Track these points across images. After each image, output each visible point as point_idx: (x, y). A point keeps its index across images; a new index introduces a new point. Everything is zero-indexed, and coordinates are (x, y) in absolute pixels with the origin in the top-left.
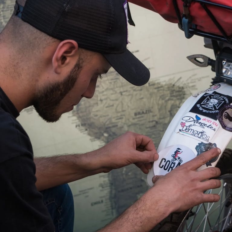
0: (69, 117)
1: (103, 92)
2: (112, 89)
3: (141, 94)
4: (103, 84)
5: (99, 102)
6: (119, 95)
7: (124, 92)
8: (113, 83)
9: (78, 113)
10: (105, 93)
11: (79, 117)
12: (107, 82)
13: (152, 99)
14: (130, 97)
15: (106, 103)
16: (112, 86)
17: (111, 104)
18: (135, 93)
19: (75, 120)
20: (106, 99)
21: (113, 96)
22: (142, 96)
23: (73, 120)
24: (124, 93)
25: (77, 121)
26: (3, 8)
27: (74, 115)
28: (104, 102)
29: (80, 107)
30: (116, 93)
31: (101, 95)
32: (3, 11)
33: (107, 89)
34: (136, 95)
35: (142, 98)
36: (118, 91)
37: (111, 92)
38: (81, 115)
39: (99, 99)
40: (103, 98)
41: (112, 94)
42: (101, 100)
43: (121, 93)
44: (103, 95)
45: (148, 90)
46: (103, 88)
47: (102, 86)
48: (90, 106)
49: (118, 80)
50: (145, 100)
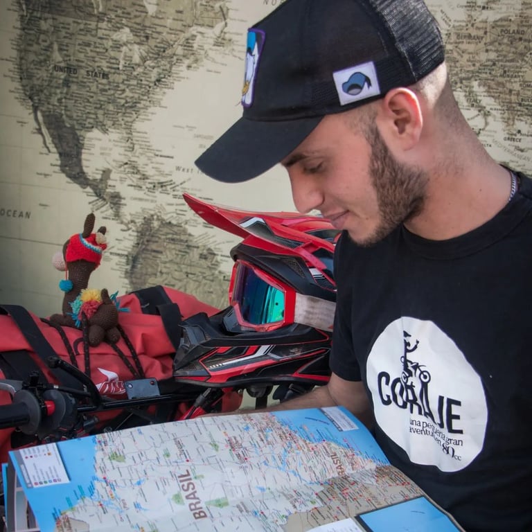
0: (120, 277)
1: (165, 263)
2: (177, 264)
3: (211, 287)
4: (168, 253)
5: (158, 274)
6: (185, 276)
7: (192, 274)
8: (180, 256)
9: (131, 277)
10: (168, 265)
11: (132, 283)
12: (174, 252)
13: (223, 299)
14: (197, 283)
15: (166, 279)
16: (178, 260)
17: (172, 283)
18: (204, 281)
19: (126, 284)
20: (167, 273)
21: (177, 273)
22: (211, 290)
23: (123, 283)
24: (190, 276)
25: (129, 286)
26: (67, 93)
27: (126, 278)
28: (164, 276)
29: (135, 270)
30: (181, 271)
31: (163, 265)
32: (65, 98)
33: (171, 261)
34: (205, 284)
35: (212, 292)
36: (184, 270)
37: (176, 267)
38: (134, 280)
39: (159, 270)
40: (164, 270)
41: (176, 270)
42: (161, 272)
43: (187, 274)
44: (165, 267)
45: (221, 285)
46: (167, 257)
47: (166, 254)
48: (146, 274)
49: (187, 256)
50: (213, 296)
